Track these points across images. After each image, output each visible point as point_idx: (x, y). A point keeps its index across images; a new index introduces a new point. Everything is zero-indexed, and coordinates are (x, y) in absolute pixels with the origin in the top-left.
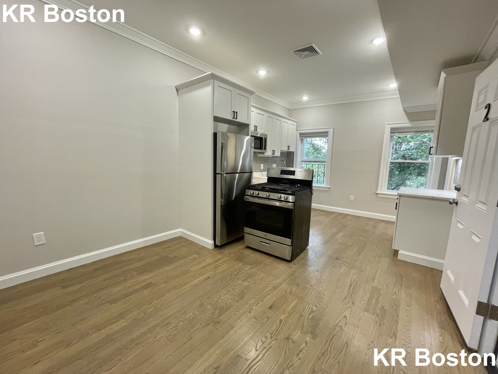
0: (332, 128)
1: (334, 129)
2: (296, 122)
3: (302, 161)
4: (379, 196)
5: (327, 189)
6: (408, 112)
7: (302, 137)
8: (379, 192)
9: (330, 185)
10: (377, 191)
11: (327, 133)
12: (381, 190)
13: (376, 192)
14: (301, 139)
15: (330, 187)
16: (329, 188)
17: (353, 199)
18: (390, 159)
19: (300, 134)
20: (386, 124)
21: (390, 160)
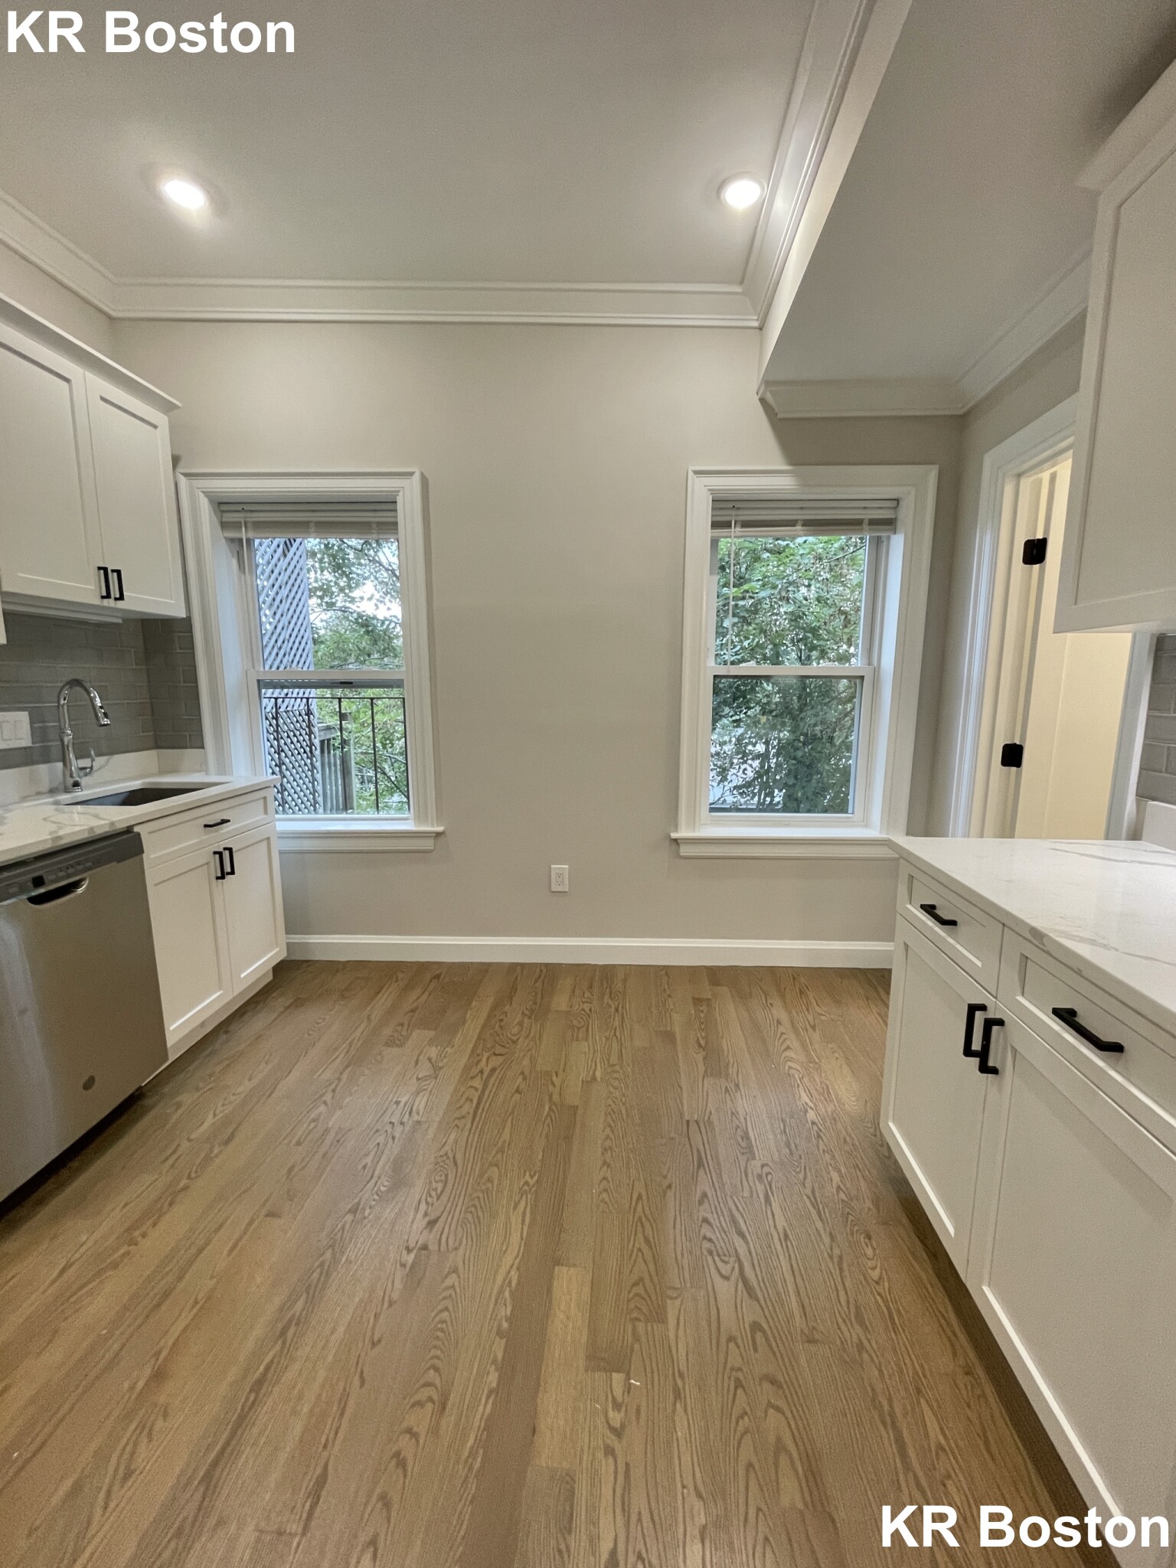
0: (417, 478)
1: (425, 482)
2: (167, 407)
3: (262, 684)
4: (684, 850)
5: (428, 844)
6: (780, 416)
7: (237, 526)
8: (682, 833)
9: (439, 818)
10: (676, 829)
11: (390, 507)
12: (693, 823)
13: (674, 835)
14: (231, 540)
15: (440, 829)
16: (438, 834)
17: (566, 881)
18: (711, 662)
19: (220, 503)
20: (690, 474)
21: (712, 667)
